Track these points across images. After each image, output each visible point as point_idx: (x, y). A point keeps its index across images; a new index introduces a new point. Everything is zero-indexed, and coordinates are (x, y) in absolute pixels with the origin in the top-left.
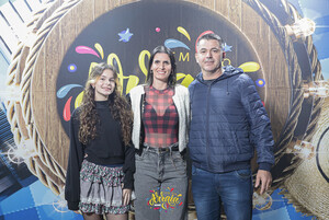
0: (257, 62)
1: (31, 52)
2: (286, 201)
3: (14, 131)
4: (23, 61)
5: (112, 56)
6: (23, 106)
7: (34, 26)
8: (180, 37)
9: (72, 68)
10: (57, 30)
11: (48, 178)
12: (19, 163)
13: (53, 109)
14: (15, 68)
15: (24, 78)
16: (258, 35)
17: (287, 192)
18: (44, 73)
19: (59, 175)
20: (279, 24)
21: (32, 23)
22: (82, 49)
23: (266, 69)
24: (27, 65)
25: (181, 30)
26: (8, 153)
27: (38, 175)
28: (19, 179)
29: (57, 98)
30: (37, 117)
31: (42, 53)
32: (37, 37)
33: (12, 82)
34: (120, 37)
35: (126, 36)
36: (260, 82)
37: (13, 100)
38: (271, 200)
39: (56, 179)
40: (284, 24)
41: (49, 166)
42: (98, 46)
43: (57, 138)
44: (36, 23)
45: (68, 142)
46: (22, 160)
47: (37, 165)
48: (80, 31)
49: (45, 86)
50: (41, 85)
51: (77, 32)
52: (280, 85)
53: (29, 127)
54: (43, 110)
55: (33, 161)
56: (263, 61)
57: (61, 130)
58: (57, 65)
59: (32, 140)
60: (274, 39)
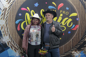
0: (77, 13)
1: (7, 10)
2: (85, 55)
3: (3, 34)
4: (5, 12)
5: (32, 11)
6: (5, 26)
7: (8, 2)
8: (53, 5)
9: (20, 14)
10: (15, 3)
11: (13, 48)
12: (4, 43)
13: (14, 27)
14: (2, 14)
15: (5, 18)
16: (77, 5)
17: (85, 52)
18: (11, 16)
19: (16, 47)
20: (84, 1)
21: (8, 1)
22: (23, 9)
23: (79, 15)
24: (6, 14)
25: (53, 3)
26: (1, 40)
27: (10, 47)
28: (4, 48)
29: (16, 24)
30: (9, 29)
31: (11, 10)
32: (9, 5)
33: (2, 19)
34: (35, 5)
35: (36, 5)
36: (78, 19)
37: (2, 24)
38: (80, 54)
39: (15, 48)
40: (85, 1)
41: (13, 44)
42: (28, 8)
43: (16, 36)
44: (9, 1)
45: (19, 37)
46: (5, 42)
47: (10, 44)
48: (22, 3)
49: (12, 20)
50: (11, 20)
51: (22, 4)
52: (84, 20)
53: (7, 32)
54: (11, 27)
55: (8, 43)
56: (78, 13)
57: (17, 33)
58: (15, 14)
59: (8, 36)
60: (82, 6)
